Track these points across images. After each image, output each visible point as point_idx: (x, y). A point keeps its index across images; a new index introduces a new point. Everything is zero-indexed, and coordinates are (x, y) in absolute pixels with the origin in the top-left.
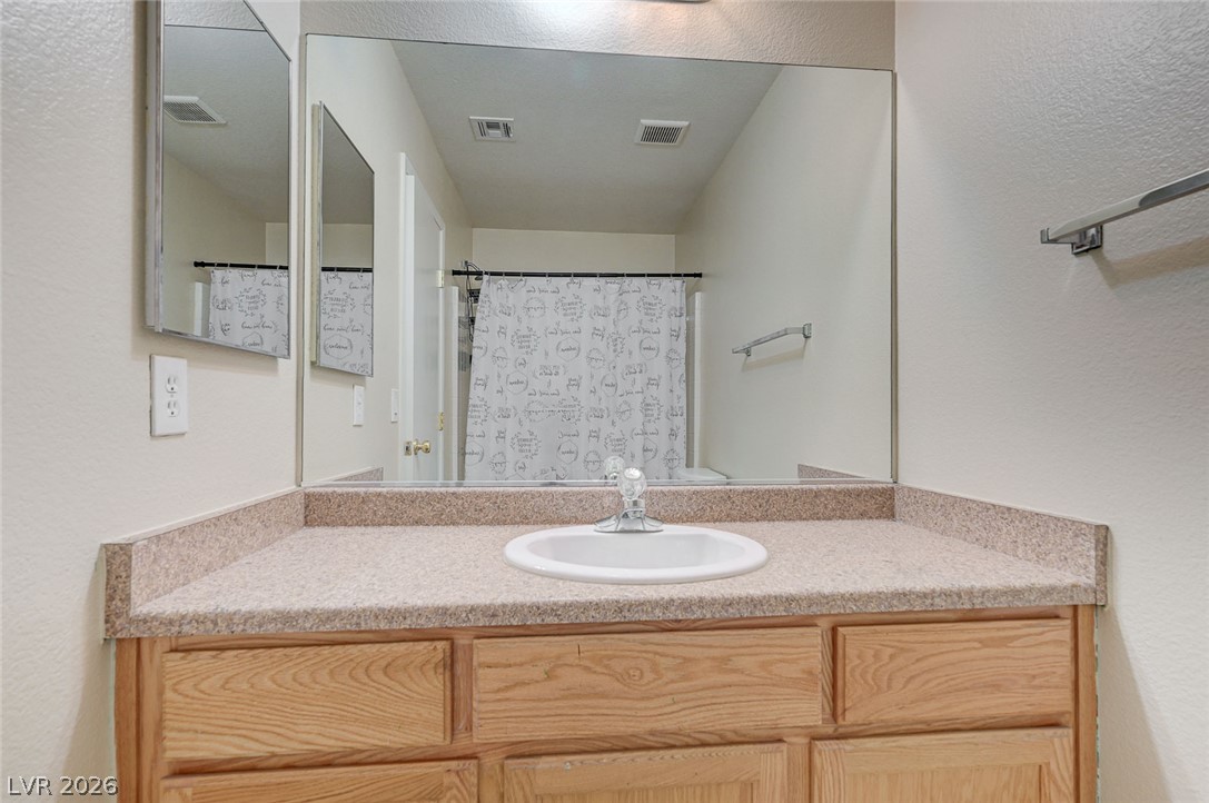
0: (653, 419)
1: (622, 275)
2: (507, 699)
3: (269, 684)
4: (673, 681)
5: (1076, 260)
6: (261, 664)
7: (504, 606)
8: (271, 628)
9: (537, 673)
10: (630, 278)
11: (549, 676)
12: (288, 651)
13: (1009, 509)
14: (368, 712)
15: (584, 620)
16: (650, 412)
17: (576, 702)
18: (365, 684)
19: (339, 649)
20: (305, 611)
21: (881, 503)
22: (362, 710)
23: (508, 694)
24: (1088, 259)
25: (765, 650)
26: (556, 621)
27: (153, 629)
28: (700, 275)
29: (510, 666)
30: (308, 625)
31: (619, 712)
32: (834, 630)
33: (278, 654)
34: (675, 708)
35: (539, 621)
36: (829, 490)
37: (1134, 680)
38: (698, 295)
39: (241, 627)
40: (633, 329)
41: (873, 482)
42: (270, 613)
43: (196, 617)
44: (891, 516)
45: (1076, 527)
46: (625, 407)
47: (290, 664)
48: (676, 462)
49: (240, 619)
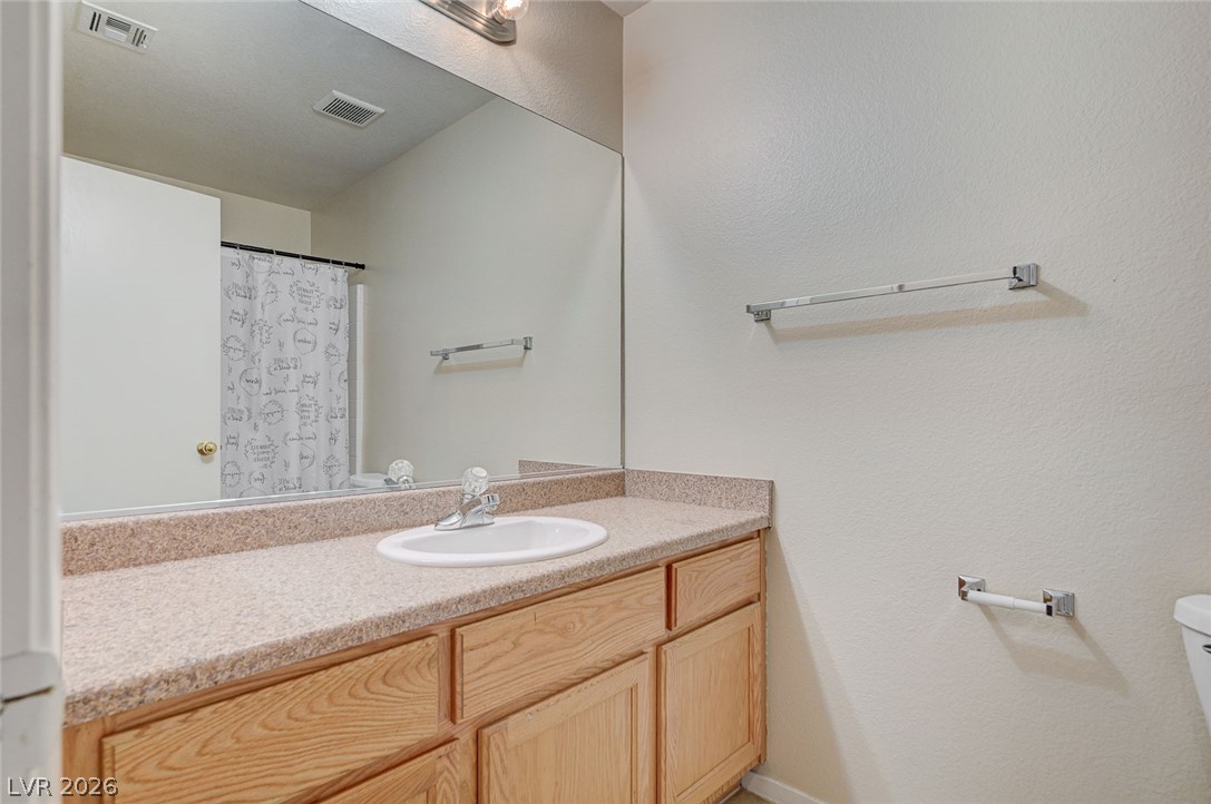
0: (309, 421)
1: (271, 252)
2: (485, 675)
3: (258, 731)
4: (592, 626)
5: (756, 324)
6: (249, 711)
7: (485, 592)
8: (264, 666)
9: (507, 645)
10: (280, 257)
11: (516, 644)
12: (279, 688)
13: (716, 478)
14: (367, 726)
15: (540, 591)
16: (306, 414)
17: (533, 662)
18: (364, 699)
19: (335, 671)
20: (302, 638)
21: (614, 484)
22: (362, 726)
23: (487, 670)
24: (762, 324)
25: (639, 589)
26: (522, 596)
27: (100, 709)
28: (362, 267)
29: (487, 644)
30: (307, 652)
31: (561, 660)
32: (669, 568)
33: (267, 695)
34: (593, 646)
35: (510, 599)
36: (588, 477)
37: (785, 565)
38: (360, 288)
39: (228, 673)
40: (284, 317)
41: (605, 469)
42: (263, 649)
43: (165, 676)
44: (623, 494)
45: (758, 484)
46: (274, 408)
47: (284, 701)
48: (335, 470)
49: (225, 665)
